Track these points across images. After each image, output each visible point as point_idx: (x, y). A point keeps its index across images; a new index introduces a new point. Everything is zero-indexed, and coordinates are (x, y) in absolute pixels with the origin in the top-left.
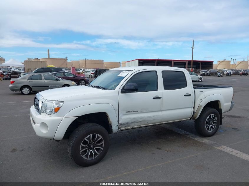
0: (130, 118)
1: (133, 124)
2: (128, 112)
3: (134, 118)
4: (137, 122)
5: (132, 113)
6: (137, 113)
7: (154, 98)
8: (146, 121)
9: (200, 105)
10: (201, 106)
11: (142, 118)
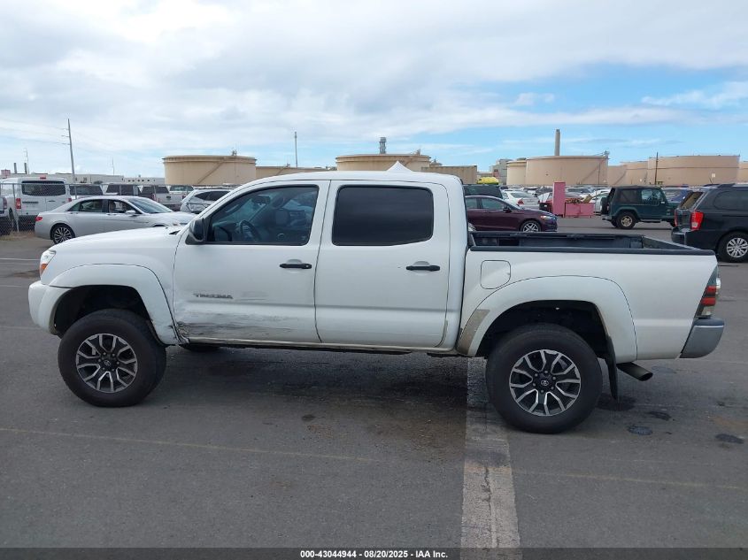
0: (208, 314)
1: (221, 330)
2: (202, 296)
3: (219, 314)
4: (231, 327)
5: (213, 299)
6: (231, 303)
7: (283, 266)
8: (259, 329)
9: (481, 307)
10: (485, 312)
11: (245, 318)
